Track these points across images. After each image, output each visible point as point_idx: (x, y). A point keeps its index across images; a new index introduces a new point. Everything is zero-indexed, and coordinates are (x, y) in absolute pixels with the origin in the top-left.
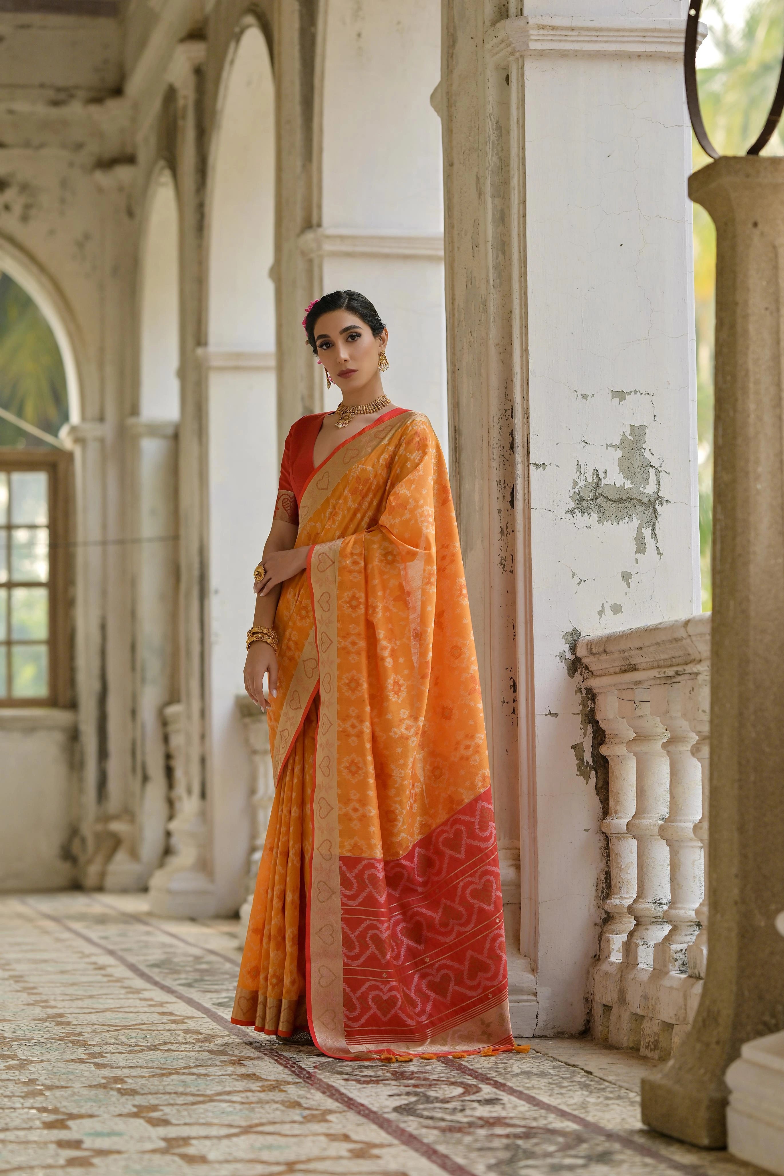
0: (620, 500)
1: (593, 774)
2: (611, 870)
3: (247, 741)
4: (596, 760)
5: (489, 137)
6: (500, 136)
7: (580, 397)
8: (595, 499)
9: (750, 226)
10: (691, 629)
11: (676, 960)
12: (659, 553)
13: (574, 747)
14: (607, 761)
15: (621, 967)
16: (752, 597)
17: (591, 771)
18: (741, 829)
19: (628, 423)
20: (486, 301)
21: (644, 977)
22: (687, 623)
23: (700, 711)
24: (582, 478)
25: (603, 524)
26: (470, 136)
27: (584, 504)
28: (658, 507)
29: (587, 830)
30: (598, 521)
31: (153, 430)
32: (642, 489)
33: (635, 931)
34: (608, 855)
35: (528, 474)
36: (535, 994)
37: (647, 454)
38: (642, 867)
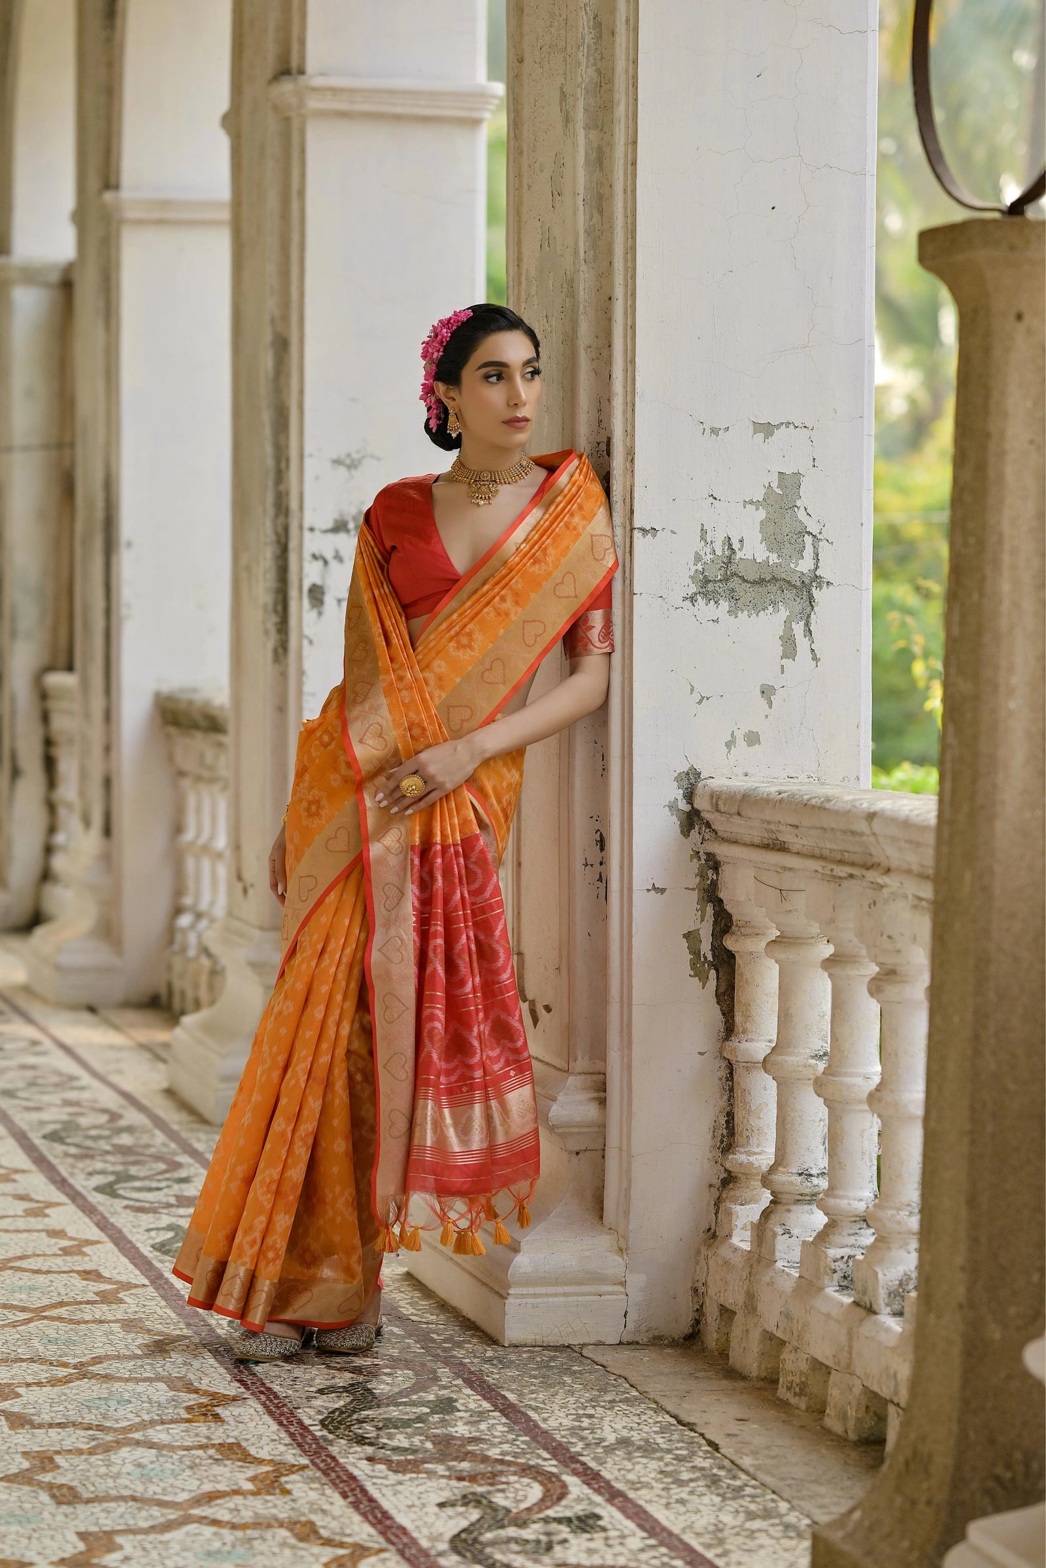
0: (761, 582)
1: (713, 973)
2: (735, 1110)
3: (170, 758)
4: (717, 954)
5: (583, 38)
6: (599, 37)
7: (708, 431)
8: (726, 579)
9: (1011, 318)
10: (877, 826)
11: (835, 1271)
12: (815, 658)
13: (687, 936)
14: (733, 956)
15: (749, 1259)
16: (997, 868)
17: (709, 969)
18: (972, 1202)
19: (776, 469)
20: (572, 280)
21: (787, 1286)
22: (871, 816)
23: (884, 937)
24: (708, 550)
25: (736, 617)
26: (551, 26)
27: (710, 587)
28: (815, 592)
29: (700, 1053)
30: (729, 612)
31: (30, 276)
32: (792, 566)
33: (771, 1212)
34: (731, 1090)
35: (631, 542)
36: (623, 1284)
37: (801, 515)
38: (784, 1122)
